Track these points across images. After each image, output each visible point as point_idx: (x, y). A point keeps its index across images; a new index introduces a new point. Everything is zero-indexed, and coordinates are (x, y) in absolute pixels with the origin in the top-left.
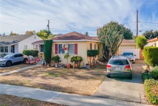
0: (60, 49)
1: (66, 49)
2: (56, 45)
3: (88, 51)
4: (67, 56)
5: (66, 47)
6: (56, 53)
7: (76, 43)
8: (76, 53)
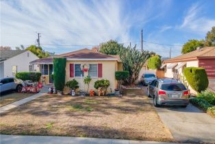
0: (77, 71)
1: (86, 70)
2: (71, 65)
3: (116, 73)
4: (88, 80)
5: (86, 67)
6: (71, 76)
7: (100, 63)
8: (100, 75)
